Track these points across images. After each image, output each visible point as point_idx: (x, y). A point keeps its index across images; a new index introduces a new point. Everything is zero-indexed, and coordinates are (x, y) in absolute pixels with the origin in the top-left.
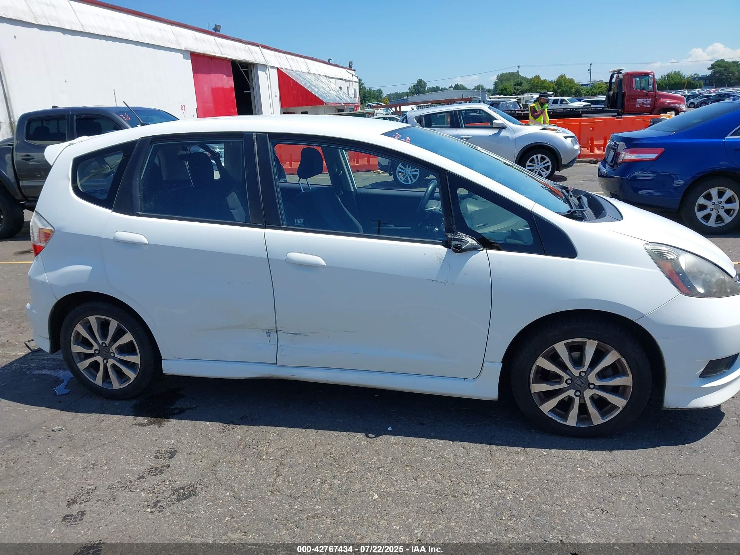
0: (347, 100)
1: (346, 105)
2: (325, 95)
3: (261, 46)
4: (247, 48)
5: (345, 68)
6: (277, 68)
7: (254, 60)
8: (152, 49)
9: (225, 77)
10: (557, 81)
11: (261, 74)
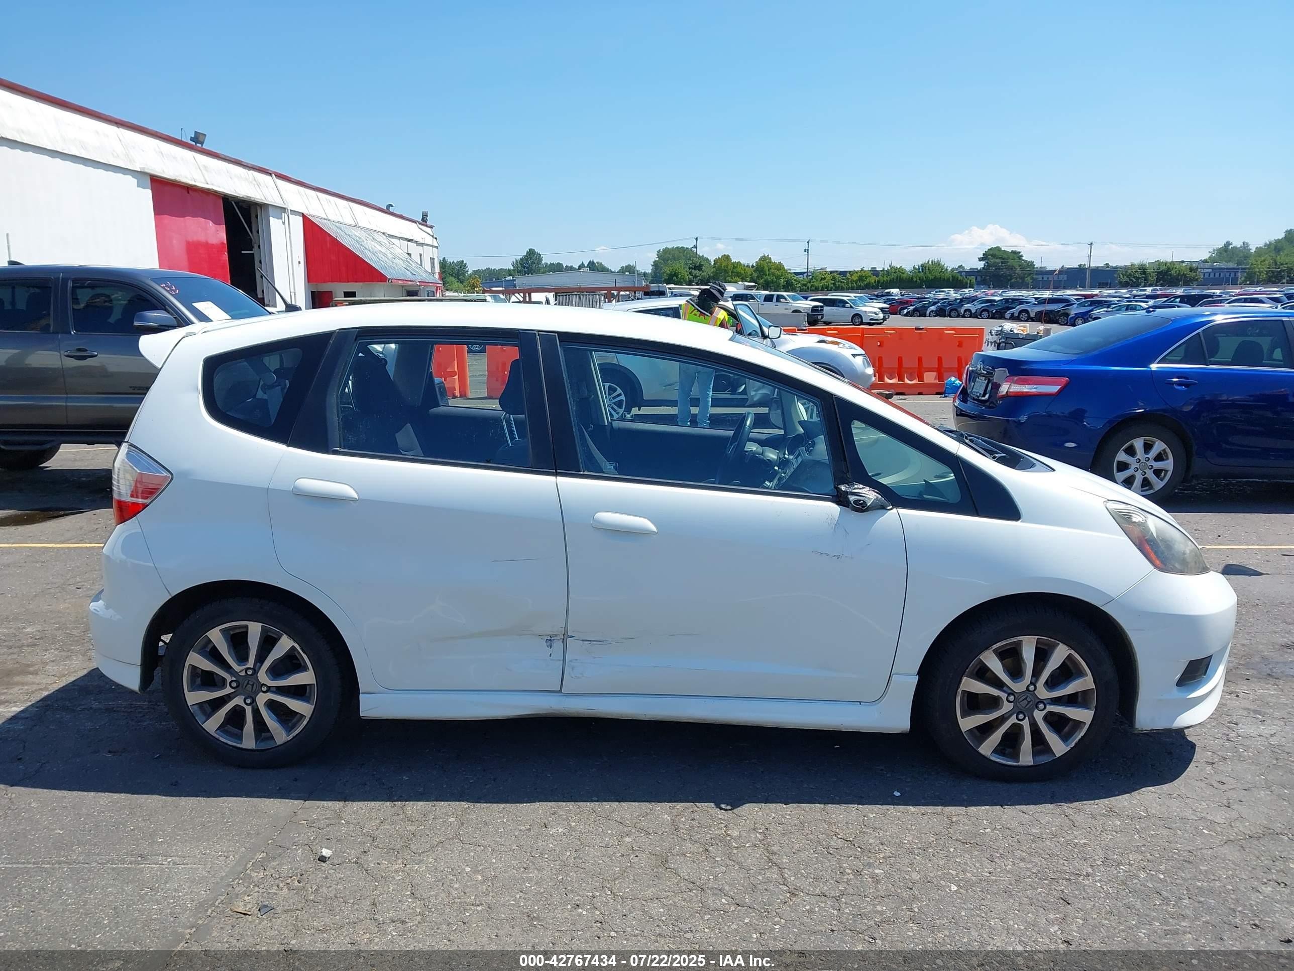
0: (424, 275)
1: (423, 284)
2: (386, 266)
3: (275, 175)
4: (251, 176)
5: (415, 222)
6: (303, 214)
7: (264, 199)
8: (81, 166)
9: (211, 223)
10: (757, 265)
11: (275, 225)
